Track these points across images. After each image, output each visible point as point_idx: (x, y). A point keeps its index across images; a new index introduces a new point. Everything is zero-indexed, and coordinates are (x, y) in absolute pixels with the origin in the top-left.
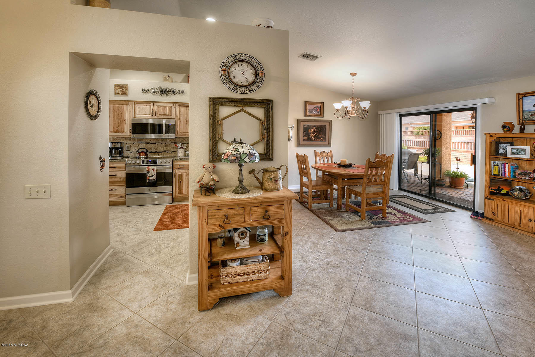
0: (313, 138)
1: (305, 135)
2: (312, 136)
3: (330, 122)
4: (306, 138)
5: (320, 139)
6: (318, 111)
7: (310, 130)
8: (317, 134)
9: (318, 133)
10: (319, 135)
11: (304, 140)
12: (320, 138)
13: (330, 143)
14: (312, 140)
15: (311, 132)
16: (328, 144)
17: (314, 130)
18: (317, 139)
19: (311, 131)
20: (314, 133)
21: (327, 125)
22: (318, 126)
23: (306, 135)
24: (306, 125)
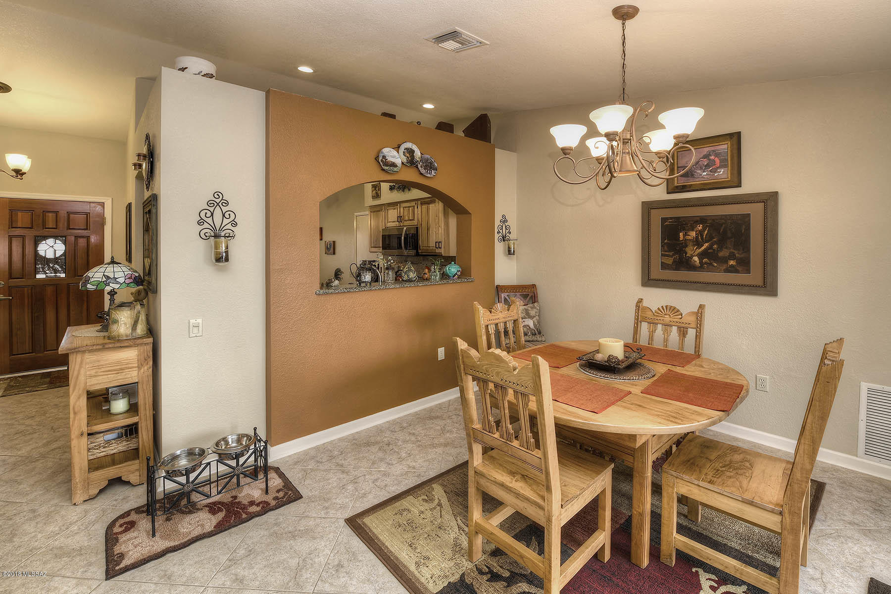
0: (696, 259)
1: (666, 248)
2: (694, 255)
3: (769, 201)
4: (669, 261)
5: (726, 262)
6: (718, 168)
7: (685, 235)
8: (710, 247)
9: (715, 243)
10: (721, 248)
11: (664, 266)
12: (725, 260)
13: (769, 280)
14: (691, 267)
15: (690, 240)
16: (760, 283)
17: (701, 233)
18: (711, 264)
19: (689, 238)
20: (698, 243)
21: (755, 211)
22: (713, 220)
23: (669, 251)
24: (671, 218)
